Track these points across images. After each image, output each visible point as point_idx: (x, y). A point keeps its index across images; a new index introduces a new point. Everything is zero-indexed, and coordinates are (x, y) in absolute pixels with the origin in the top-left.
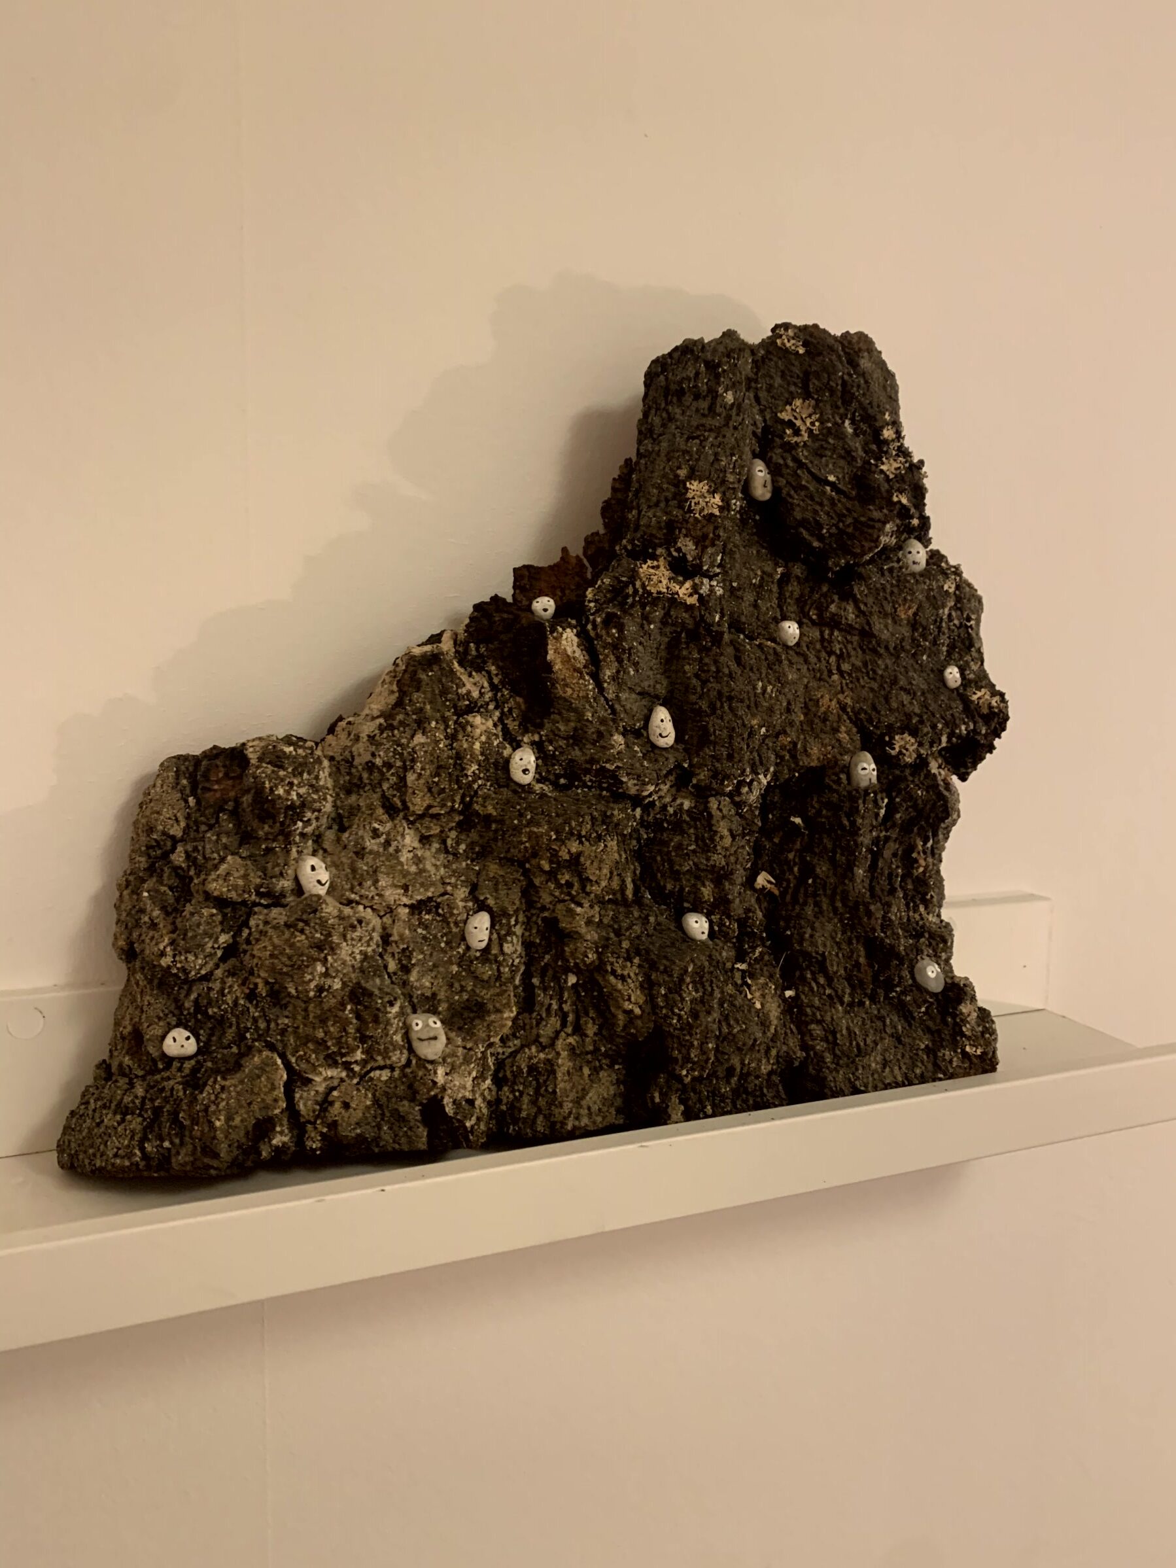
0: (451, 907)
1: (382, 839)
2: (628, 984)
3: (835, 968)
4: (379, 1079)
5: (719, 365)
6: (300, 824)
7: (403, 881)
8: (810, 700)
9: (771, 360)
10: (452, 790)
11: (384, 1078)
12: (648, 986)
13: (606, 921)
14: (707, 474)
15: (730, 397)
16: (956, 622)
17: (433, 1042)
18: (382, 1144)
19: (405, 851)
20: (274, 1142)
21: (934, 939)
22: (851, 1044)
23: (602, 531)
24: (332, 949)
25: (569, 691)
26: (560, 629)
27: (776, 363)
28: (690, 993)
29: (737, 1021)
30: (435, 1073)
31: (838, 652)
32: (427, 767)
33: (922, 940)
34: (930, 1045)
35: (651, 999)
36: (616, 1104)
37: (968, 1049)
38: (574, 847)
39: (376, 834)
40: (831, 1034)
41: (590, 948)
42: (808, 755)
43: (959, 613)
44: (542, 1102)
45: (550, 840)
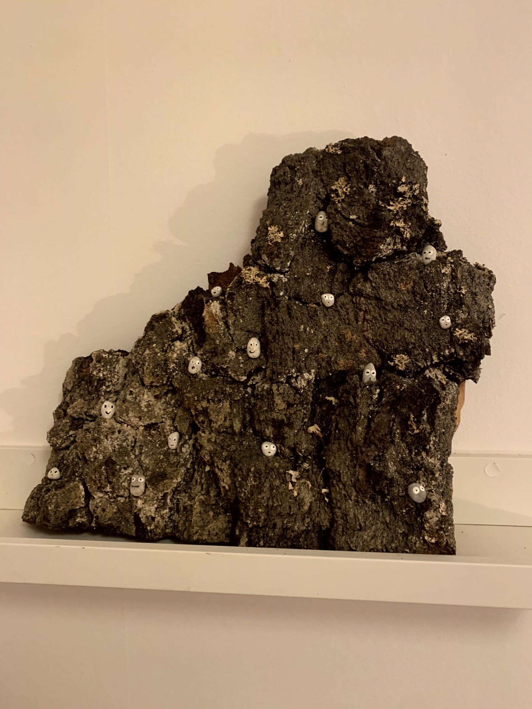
0: (163, 429)
1: (134, 396)
2: (223, 473)
3: (345, 480)
4: (120, 501)
5: (295, 167)
6: (104, 387)
7: (139, 415)
8: (340, 335)
9: (326, 160)
10: (162, 375)
11: (122, 501)
12: (233, 475)
13: (218, 441)
14: (278, 222)
15: (300, 182)
16: (452, 290)
17: (136, 488)
18: (121, 530)
19: (143, 402)
20: (77, 520)
21: (427, 472)
22: (356, 522)
23: (251, 254)
24: (100, 442)
25: (211, 330)
26: (211, 301)
27: (329, 161)
28: (251, 482)
29: (277, 500)
30: (137, 502)
31: (364, 309)
32: (151, 364)
33: (420, 472)
34: (406, 532)
35: (233, 482)
36: (226, 532)
37: (426, 538)
38: (204, 404)
39: (131, 393)
40: (345, 516)
41: (207, 454)
42: (338, 364)
43: (454, 285)
44: (187, 524)
45: (194, 400)
